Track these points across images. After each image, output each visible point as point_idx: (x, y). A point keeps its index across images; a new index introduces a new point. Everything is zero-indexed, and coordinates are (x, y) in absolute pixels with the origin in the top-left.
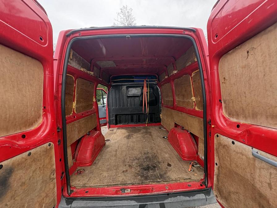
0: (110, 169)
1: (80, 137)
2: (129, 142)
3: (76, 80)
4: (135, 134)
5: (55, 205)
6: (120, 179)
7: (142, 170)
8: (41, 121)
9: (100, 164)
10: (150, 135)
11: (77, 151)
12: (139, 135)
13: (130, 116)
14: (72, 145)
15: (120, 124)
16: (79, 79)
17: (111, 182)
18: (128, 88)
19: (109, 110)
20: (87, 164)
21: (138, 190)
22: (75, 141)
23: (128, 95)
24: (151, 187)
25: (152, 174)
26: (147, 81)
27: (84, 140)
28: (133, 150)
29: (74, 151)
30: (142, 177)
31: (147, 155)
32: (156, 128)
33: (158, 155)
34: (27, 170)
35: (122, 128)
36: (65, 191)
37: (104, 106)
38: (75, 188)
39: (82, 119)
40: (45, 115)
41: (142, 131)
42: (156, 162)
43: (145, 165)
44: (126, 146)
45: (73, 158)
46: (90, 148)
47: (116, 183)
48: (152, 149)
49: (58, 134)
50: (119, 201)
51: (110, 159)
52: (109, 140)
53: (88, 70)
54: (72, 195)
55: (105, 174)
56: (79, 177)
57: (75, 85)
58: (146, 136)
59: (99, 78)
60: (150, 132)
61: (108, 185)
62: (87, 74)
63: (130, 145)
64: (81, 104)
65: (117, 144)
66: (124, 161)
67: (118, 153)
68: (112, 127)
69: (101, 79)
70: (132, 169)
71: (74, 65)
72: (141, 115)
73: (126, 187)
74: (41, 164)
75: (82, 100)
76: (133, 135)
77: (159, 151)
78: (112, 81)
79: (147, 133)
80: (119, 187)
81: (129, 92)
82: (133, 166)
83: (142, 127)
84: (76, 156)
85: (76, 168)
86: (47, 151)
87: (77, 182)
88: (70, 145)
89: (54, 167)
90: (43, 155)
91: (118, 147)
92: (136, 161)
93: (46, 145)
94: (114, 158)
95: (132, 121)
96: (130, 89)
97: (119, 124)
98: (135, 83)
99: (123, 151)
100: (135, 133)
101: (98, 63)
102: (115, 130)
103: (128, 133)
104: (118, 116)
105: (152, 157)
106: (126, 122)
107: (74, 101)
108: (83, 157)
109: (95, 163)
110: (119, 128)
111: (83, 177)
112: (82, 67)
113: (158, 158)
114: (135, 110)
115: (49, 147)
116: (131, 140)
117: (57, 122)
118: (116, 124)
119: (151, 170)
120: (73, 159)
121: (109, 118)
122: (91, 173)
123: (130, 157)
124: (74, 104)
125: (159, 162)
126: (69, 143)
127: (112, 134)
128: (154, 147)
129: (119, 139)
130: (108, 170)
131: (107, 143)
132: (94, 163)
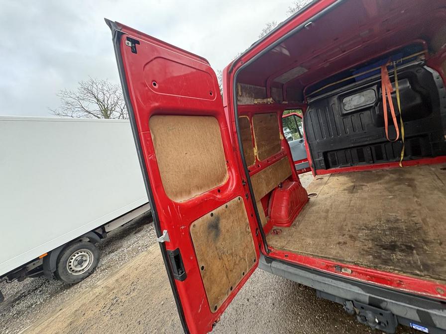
0: (316, 236)
1: (270, 191)
2: (353, 198)
3: (251, 120)
4: (368, 185)
5: (255, 258)
6: (334, 252)
7: (378, 247)
8: (227, 176)
9: (301, 226)
10: (409, 186)
11: (269, 207)
12: (378, 186)
13: (355, 151)
14: (262, 200)
15: (334, 167)
16: (255, 115)
17: (318, 253)
18: (341, 98)
19: (310, 147)
20: (285, 224)
21: (367, 275)
22: (265, 195)
23: (345, 112)
24: (396, 279)
25: (402, 260)
26: (389, 68)
27: (276, 194)
28: (360, 212)
29: (266, 208)
30: (375, 257)
31: (395, 225)
32: (433, 169)
33: (425, 227)
34: (228, 220)
35: (339, 173)
36: (262, 248)
37: (301, 141)
38: (272, 247)
39: (268, 167)
40: (230, 169)
41: (387, 178)
42: (415, 239)
43: (387, 240)
44: (345, 205)
45: (266, 214)
46: (284, 204)
47: (326, 256)
48: (409, 214)
49: (244, 188)
50: (332, 280)
51: (316, 223)
52: (315, 194)
53: (264, 99)
54: (270, 255)
55: (309, 241)
56: (276, 237)
57: (252, 126)
58: (396, 188)
59: (284, 101)
60: (412, 180)
61: (312, 255)
62: (264, 104)
63: (355, 203)
64: (264, 148)
65: (328, 201)
66: (341, 229)
67: (330, 215)
68: (321, 174)
69: (287, 102)
70: (356, 242)
71: (246, 101)
72: (383, 145)
73: (343, 265)
74: (236, 217)
75: (263, 143)
76: (363, 185)
77: (430, 221)
78: (308, 97)
79: (399, 181)
80: (332, 263)
81: (344, 105)
82: (359, 238)
83: (387, 168)
84: (269, 213)
85: (272, 227)
86: (239, 205)
87: (275, 242)
88: (259, 199)
89: (248, 220)
90: (236, 208)
91: (332, 205)
92: (367, 232)
93: (237, 199)
94: (323, 222)
95: (361, 158)
96: (346, 100)
97: (332, 167)
98: (360, 82)
99: (340, 212)
100: (368, 183)
101: (276, 80)
102: (327, 178)
103: (352, 182)
104: (329, 154)
105: (406, 229)
106: (347, 162)
107: (254, 146)
108: (278, 215)
109: (295, 225)
110: (333, 174)
111: (280, 238)
112: (256, 98)
113: (425, 233)
114: (365, 137)
115: (239, 201)
116: (356, 195)
117: (241, 175)
118: (328, 166)
119: (400, 251)
120: (266, 216)
121: (313, 158)
122: (289, 235)
123: (352, 224)
124: (255, 150)
125: (426, 242)
126: (258, 198)
127: (320, 184)
128: (416, 212)
129: (332, 192)
130: (314, 236)
131: (312, 199)
132: (293, 224)
